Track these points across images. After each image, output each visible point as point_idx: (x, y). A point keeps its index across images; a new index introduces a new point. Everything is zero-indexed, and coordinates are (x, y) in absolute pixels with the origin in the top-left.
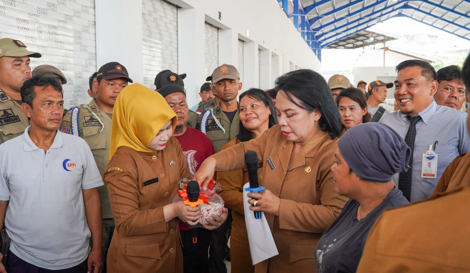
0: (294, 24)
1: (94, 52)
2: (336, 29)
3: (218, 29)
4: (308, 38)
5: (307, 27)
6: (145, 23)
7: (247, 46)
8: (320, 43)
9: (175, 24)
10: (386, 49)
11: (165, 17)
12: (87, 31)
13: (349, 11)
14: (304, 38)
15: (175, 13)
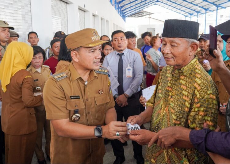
0: (115, 8)
1: (31, 23)
2: (131, 10)
3: (84, 11)
4: (121, 14)
5: (120, 9)
6: (53, 10)
7: (96, 18)
8: (125, 15)
9: (66, 10)
10: (150, 18)
11: (62, 7)
12: (28, 15)
13: (136, 3)
14: (119, 13)
15: (66, 5)
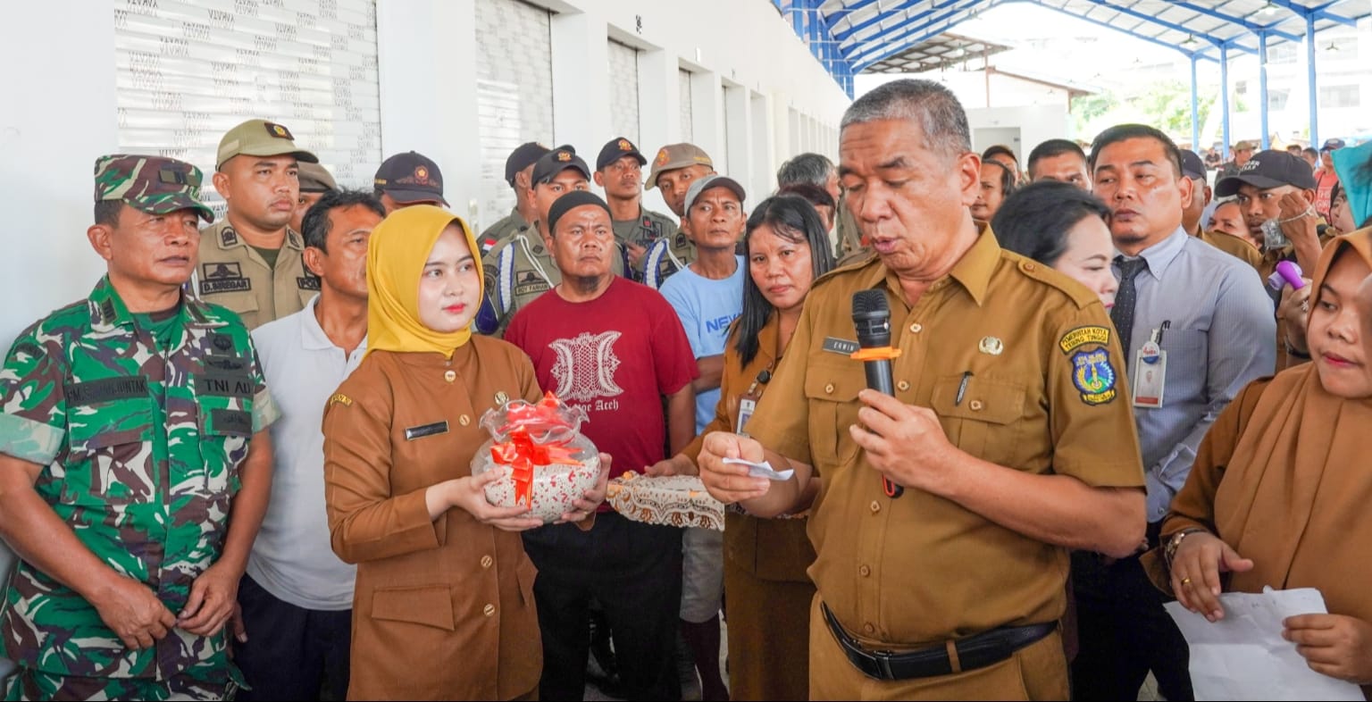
0: (795, 28)
1: (376, 120)
2: (883, 33)
3: (636, 50)
4: (825, 56)
5: (822, 32)
6: (482, 50)
7: (697, 82)
8: (850, 63)
9: (546, 47)
10: (991, 70)
11: (524, 35)
12: (361, 78)
14: (816, 55)
15: (544, 25)
